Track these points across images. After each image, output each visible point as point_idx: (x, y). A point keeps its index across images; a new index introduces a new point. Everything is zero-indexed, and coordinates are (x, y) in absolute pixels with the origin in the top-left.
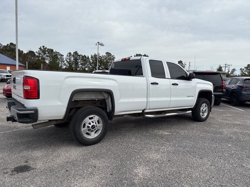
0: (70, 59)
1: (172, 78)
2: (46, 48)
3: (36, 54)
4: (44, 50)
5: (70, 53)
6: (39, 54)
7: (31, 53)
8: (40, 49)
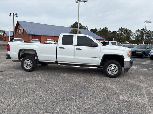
0: (138, 34)
1: (78, 45)
2: (123, 28)
3: (117, 32)
4: (121, 30)
5: (138, 30)
6: (119, 32)
7: (115, 32)
8: (120, 29)
